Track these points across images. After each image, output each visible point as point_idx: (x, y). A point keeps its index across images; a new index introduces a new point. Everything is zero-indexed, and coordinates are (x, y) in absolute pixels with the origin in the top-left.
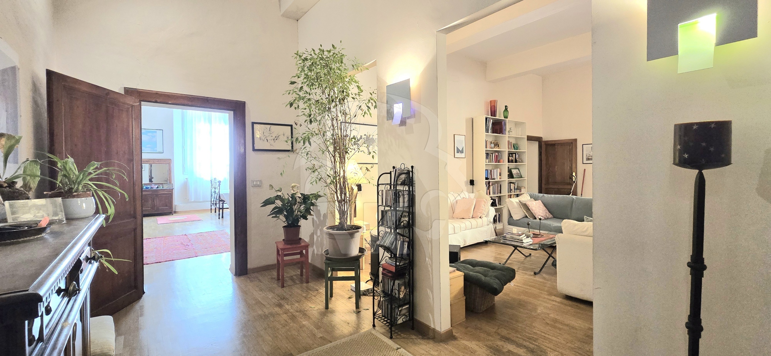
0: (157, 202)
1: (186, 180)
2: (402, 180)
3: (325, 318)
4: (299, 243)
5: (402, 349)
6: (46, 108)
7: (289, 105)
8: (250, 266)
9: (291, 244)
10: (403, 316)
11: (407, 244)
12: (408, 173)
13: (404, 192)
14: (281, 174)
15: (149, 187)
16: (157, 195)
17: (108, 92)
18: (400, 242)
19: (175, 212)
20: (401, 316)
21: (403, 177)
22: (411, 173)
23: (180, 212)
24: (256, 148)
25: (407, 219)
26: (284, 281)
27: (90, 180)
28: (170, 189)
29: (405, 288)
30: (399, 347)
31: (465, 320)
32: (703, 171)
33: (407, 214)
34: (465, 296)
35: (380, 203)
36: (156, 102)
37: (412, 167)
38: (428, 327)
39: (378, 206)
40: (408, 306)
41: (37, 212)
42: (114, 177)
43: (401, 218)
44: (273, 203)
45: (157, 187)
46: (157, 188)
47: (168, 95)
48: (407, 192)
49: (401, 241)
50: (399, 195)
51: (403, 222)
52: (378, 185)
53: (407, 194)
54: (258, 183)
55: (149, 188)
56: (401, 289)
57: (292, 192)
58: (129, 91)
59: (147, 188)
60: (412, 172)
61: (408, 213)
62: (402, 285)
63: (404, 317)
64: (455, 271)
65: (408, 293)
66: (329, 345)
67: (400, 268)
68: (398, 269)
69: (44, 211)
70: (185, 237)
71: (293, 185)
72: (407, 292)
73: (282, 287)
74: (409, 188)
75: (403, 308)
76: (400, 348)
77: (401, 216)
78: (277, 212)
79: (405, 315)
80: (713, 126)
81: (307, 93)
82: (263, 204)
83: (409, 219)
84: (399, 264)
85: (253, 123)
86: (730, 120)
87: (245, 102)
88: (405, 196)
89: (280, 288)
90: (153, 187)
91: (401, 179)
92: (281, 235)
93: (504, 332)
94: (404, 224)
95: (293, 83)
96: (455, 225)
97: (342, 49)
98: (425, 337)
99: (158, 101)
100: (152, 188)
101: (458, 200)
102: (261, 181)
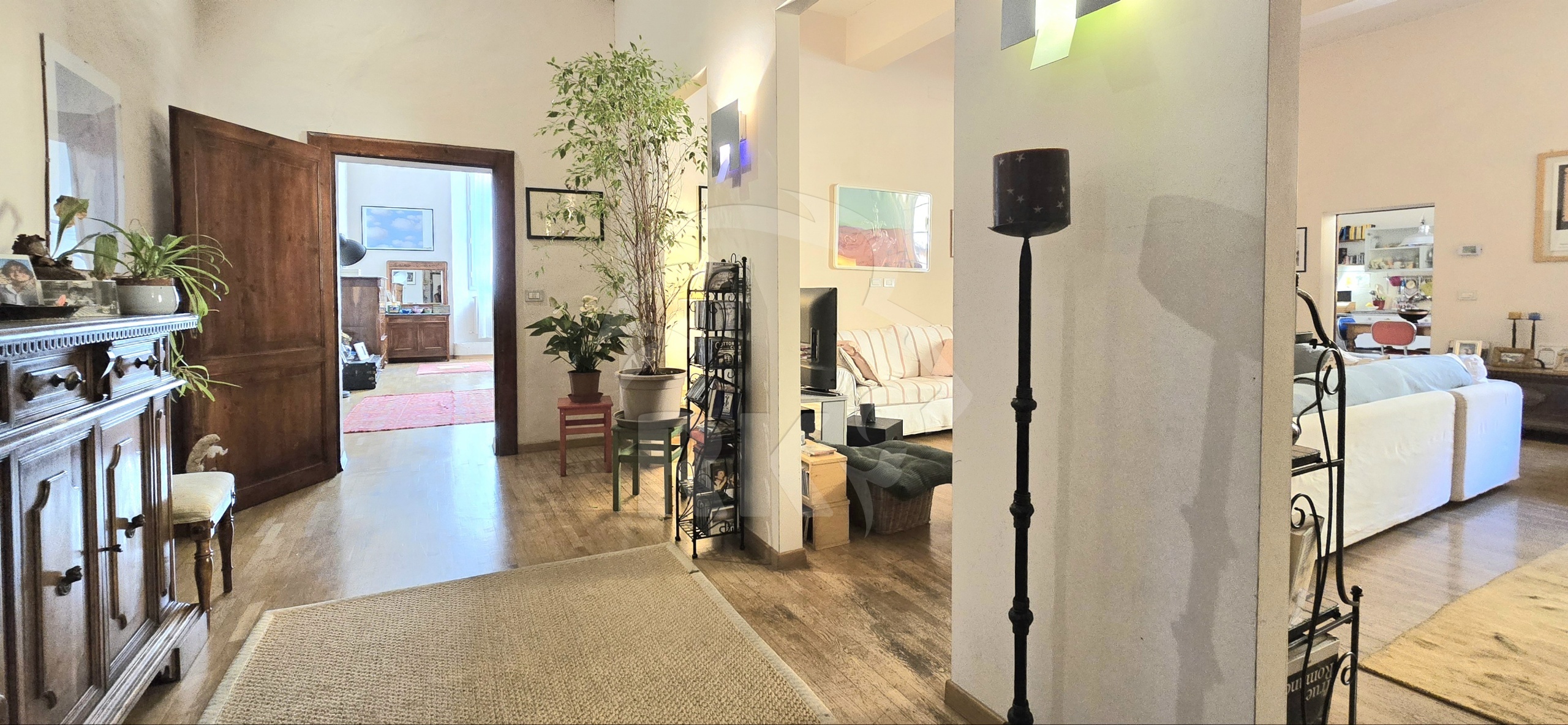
0: (421, 338)
1: (473, 300)
2: (723, 282)
3: (603, 522)
4: (599, 401)
5: (700, 573)
6: (169, 164)
7: (558, 154)
8: (521, 440)
9: (580, 402)
10: (720, 523)
11: (731, 397)
12: (735, 269)
13: (726, 304)
14: (537, 273)
15: (410, 310)
16: (422, 325)
17: (272, 140)
18: (715, 391)
19: (454, 357)
20: (715, 523)
21: (725, 277)
22: (741, 270)
23: (463, 356)
24: (533, 234)
25: (732, 352)
26: (565, 467)
27: (178, 262)
28: (443, 315)
29: (726, 474)
30: (697, 569)
31: (848, 542)
32: (1030, 239)
33: (733, 343)
34: (848, 498)
35: (692, 325)
36: (359, 155)
37: (744, 259)
38: (761, 544)
39: (689, 329)
40: (732, 507)
41: (79, 298)
42: (212, 260)
43: (718, 350)
44: (553, 329)
45: (422, 310)
46: (423, 312)
47: (377, 142)
48: (733, 305)
49: (717, 391)
50: (714, 308)
51: (723, 357)
52: (689, 292)
53: (733, 308)
54: (538, 295)
55: (408, 312)
56: (717, 475)
57: (582, 309)
58: (315, 139)
59: (404, 312)
60: (744, 267)
61: (734, 341)
62: (720, 468)
63: (723, 524)
64: (833, 453)
65: (733, 484)
66: (585, 558)
67: (715, 438)
68: (710, 438)
69: (89, 297)
70: (451, 395)
71: (585, 297)
72: (730, 481)
73: (562, 476)
74: (737, 297)
75: (721, 509)
76: (698, 571)
77: (719, 346)
78: (557, 345)
79: (726, 522)
80: (1020, 158)
81: (591, 132)
82: (535, 329)
83: (736, 353)
84: (714, 430)
85: (528, 190)
86: (1064, 148)
87: (513, 153)
88: (729, 311)
89: (558, 477)
90: (415, 310)
91: (721, 281)
92: (565, 387)
93: (907, 566)
94: (724, 360)
95: (553, 114)
96: (922, 386)
97: (645, 50)
98: (755, 561)
99: (362, 153)
100: (414, 312)
101: (946, 340)
102: (542, 293)
